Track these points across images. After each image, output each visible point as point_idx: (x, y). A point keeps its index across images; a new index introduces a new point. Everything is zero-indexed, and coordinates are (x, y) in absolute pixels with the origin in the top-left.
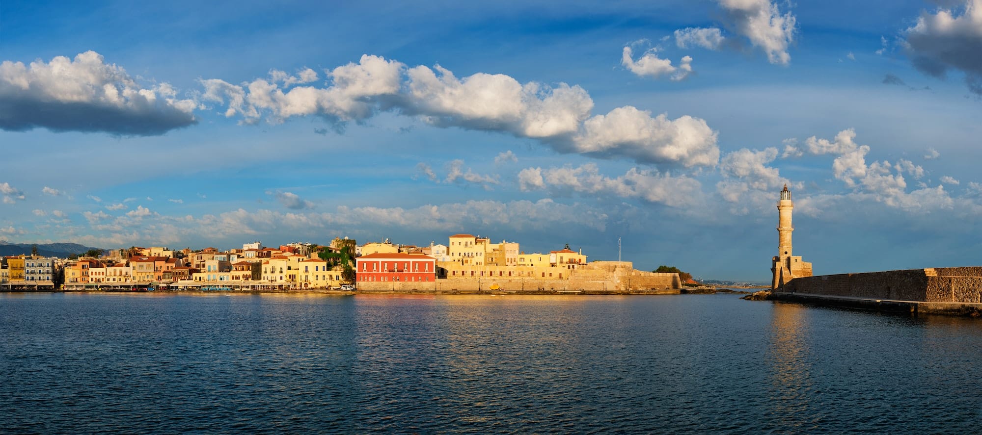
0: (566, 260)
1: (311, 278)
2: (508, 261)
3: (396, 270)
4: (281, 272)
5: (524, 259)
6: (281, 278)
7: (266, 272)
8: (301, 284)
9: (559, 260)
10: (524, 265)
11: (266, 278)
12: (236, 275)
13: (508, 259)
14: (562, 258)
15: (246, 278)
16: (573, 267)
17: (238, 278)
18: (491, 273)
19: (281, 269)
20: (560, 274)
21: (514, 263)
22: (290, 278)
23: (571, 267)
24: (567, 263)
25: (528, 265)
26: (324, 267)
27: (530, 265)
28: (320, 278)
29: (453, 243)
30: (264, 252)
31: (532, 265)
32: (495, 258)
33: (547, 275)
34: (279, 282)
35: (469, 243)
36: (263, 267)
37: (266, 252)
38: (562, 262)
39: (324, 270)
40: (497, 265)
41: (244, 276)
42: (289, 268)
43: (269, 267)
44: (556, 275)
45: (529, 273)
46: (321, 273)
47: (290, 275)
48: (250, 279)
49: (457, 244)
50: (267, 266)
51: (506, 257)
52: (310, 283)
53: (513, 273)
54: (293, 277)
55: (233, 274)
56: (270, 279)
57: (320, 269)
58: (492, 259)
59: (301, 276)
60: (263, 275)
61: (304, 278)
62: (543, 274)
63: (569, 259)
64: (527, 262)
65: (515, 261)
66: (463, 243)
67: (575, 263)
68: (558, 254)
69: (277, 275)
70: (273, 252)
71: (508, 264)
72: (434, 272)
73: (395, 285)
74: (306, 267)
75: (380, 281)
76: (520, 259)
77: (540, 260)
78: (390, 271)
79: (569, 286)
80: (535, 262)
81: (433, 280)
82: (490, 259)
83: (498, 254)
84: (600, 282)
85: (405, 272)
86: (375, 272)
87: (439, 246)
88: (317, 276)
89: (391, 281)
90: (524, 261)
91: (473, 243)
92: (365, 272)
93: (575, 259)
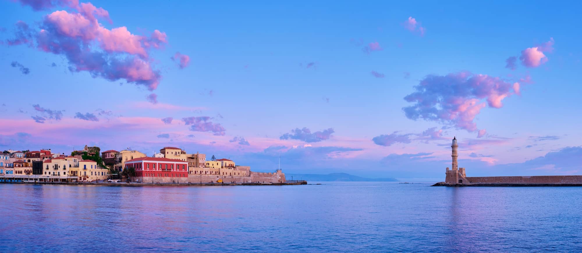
0: (227, 165)
1: (88, 173)
3: (166, 169)
4: (65, 169)
5: (209, 163)
6: (65, 173)
7: (48, 169)
8: (81, 178)
9: (224, 165)
10: (209, 167)
11: (48, 173)
12: (19, 170)
13: (200, 163)
14: (226, 163)
15: (28, 172)
16: (231, 169)
17: (21, 172)
18: (195, 172)
19: (65, 166)
20: (230, 173)
21: (204, 166)
22: (72, 173)
23: (230, 169)
24: (228, 166)
25: (211, 167)
26: (95, 165)
27: (212, 167)
28: (94, 173)
29: (168, 153)
30: (33, 154)
31: (213, 167)
32: (193, 163)
33: (225, 174)
34: (63, 176)
35: (177, 153)
36: (45, 165)
37: (35, 154)
38: (226, 166)
39: (95, 168)
40: (194, 167)
41: (25, 171)
42: (70, 166)
43: (51, 165)
44: (228, 174)
45: (216, 172)
46: (94, 170)
47: (72, 172)
48: (31, 174)
49: (170, 153)
50: (49, 164)
51: (200, 162)
52: (88, 177)
53: (208, 172)
54: (74, 173)
55: (16, 170)
56: (52, 173)
57: (94, 167)
58: (191, 163)
59: (81, 172)
60: (44, 170)
61: (83, 174)
62: (223, 172)
63: (229, 165)
64: (211, 165)
65: (204, 165)
66: (174, 153)
67: (232, 166)
68: (224, 161)
69: (61, 170)
70: (41, 154)
71: (200, 166)
72: (188, 171)
73: (166, 179)
74: (85, 166)
75: (157, 176)
76: (207, 163)
77: (218, 165)
78: (163, 169)
79: (252, 180)
80: (215, 166)
81: (187, 176)
82: (190, 163)
83: (194, 161)
84: (269, 178)
85: (171, 171)
86: (154, 170)
87: (160, 154)
88: (92, 172)
89: (164, 176)
90: (209, 165)
91: (180, 153)
92: (149, 170)
93: (232, 165)
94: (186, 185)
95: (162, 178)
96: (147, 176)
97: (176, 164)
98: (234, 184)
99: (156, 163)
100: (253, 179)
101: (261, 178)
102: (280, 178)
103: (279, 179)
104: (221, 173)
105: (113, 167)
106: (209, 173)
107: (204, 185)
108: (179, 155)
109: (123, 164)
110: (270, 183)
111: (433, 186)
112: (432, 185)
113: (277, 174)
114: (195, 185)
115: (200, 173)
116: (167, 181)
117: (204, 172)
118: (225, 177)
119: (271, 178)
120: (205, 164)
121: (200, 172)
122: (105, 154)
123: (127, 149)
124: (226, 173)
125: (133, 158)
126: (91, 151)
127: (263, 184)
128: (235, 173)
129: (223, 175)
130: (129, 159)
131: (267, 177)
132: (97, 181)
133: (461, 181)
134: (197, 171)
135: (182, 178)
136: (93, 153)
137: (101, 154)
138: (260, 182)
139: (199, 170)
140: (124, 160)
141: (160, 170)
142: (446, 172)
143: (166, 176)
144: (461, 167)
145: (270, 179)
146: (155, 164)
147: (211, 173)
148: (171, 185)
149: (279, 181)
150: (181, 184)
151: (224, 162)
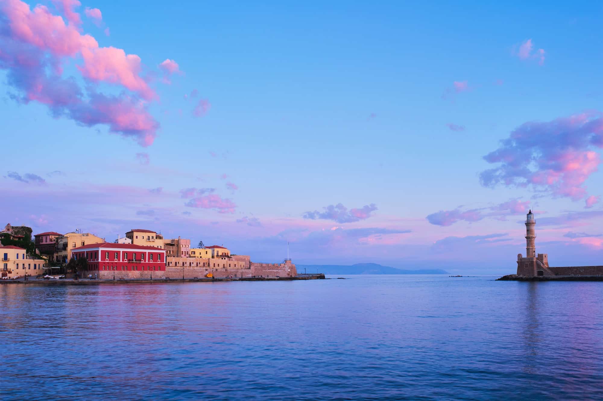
0: (220, 254)
1: (11, 266)
2: (182, 254)
3: (134, 260)
5: (194, 252)
9: (215, 254)
10: (195, 257)
13: (182, 252)
14: (218, 251)
16: (225, 259)
18: (176, 263)
20: (224, 265)
21: (188, 256)
23: (223, 259)
24: (221, 256)
25: (198, 257)
26: (24, 255)
27: (199, 257)
28: (21, 266)
29: (137, 237)
31: (201, 257)
32: (173, 251)
33: (216, 265)
35: (151, 238)
38: (218, 256)
39: (23, 258)
40: (174, 256)
44: (221, 266)
45: (204, 263)
46: (21, 261)
49: (140, 238)
51: (182, 250)
52: (10, 272)
53: (193, 263)
57: (21, 256)
58: (170, 251)
61: (2, 267)
62: (214, 264)
63: (222, 253)
64: (197, 254)
65: (187, 254)
66: (146, 237)
67: (226, 256)
68: (215, 248)
71: (182, 256)
72: (165, 262)
73: (134, 274)
74: (6, 255)
75: (120, 270)
76: (192, 252)
77: (207, 253)
78: (129, 260)
79: (252, 274)
80: (203, 255)
81: (164, 270)
82: (168, 252)
83: (175, 248)
84: (275, 271)
85: (142, 262)
86: (117, 261)
87: (126, 239)
88: (17, 264)
89: (130, 270)
90: (194, 254)
91: (155, 238)
92: (108, 261)
93: (225, 253)
94: (162, 281)
95: (128, 272)
96: (105, 269)
97: (148, 253)
98: (229, 280)
99: (120, 252)
100: (254, 272)
101: (265, 270)
102: (289, 270)
103: (288, 273)
104: (212, 265)
105: (53, 257)
106: (195, 264)
107: (188, 280)
108: (153, 240)
109: (69, 253)
110: (277, 278)
111: (499, 280)
112: (497, 279)
113: (286, 266)
114: (175, 281)
115: (182, 266)
116: (135, 277)
117: (188, 264)
118: (216, 270)
119: (278, 270)
120: (189, 253)
121: (182, 264)
122: (41, 238)
123: (75, 231)
124: (218, 264)
125: (85, 244)
126: (17, 232)
127: (267, 279)
128: (230, 264)
129: (214, 268)
130: (79, 245)
131: (273, 269)
132: (26, 277)
133: (540, 273)
134: (178, 262)
135: (156, 272)
136: (19, 235)
137: (33, 238)
138: (263, 276)
139: (181, 260)
140: (70, 247)
141: (126, 260)
142: (517, 261)
143: (134, 270)
144: (540, 253)
145: (277, 272)
146: (118, 253)
147: (197, 265)
148: (140, 281)
149: (288, 274)
150: (156, 280)
151: (216, 250)
